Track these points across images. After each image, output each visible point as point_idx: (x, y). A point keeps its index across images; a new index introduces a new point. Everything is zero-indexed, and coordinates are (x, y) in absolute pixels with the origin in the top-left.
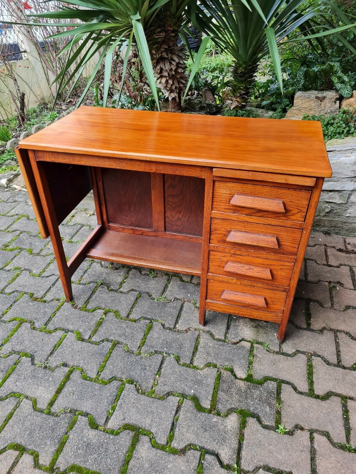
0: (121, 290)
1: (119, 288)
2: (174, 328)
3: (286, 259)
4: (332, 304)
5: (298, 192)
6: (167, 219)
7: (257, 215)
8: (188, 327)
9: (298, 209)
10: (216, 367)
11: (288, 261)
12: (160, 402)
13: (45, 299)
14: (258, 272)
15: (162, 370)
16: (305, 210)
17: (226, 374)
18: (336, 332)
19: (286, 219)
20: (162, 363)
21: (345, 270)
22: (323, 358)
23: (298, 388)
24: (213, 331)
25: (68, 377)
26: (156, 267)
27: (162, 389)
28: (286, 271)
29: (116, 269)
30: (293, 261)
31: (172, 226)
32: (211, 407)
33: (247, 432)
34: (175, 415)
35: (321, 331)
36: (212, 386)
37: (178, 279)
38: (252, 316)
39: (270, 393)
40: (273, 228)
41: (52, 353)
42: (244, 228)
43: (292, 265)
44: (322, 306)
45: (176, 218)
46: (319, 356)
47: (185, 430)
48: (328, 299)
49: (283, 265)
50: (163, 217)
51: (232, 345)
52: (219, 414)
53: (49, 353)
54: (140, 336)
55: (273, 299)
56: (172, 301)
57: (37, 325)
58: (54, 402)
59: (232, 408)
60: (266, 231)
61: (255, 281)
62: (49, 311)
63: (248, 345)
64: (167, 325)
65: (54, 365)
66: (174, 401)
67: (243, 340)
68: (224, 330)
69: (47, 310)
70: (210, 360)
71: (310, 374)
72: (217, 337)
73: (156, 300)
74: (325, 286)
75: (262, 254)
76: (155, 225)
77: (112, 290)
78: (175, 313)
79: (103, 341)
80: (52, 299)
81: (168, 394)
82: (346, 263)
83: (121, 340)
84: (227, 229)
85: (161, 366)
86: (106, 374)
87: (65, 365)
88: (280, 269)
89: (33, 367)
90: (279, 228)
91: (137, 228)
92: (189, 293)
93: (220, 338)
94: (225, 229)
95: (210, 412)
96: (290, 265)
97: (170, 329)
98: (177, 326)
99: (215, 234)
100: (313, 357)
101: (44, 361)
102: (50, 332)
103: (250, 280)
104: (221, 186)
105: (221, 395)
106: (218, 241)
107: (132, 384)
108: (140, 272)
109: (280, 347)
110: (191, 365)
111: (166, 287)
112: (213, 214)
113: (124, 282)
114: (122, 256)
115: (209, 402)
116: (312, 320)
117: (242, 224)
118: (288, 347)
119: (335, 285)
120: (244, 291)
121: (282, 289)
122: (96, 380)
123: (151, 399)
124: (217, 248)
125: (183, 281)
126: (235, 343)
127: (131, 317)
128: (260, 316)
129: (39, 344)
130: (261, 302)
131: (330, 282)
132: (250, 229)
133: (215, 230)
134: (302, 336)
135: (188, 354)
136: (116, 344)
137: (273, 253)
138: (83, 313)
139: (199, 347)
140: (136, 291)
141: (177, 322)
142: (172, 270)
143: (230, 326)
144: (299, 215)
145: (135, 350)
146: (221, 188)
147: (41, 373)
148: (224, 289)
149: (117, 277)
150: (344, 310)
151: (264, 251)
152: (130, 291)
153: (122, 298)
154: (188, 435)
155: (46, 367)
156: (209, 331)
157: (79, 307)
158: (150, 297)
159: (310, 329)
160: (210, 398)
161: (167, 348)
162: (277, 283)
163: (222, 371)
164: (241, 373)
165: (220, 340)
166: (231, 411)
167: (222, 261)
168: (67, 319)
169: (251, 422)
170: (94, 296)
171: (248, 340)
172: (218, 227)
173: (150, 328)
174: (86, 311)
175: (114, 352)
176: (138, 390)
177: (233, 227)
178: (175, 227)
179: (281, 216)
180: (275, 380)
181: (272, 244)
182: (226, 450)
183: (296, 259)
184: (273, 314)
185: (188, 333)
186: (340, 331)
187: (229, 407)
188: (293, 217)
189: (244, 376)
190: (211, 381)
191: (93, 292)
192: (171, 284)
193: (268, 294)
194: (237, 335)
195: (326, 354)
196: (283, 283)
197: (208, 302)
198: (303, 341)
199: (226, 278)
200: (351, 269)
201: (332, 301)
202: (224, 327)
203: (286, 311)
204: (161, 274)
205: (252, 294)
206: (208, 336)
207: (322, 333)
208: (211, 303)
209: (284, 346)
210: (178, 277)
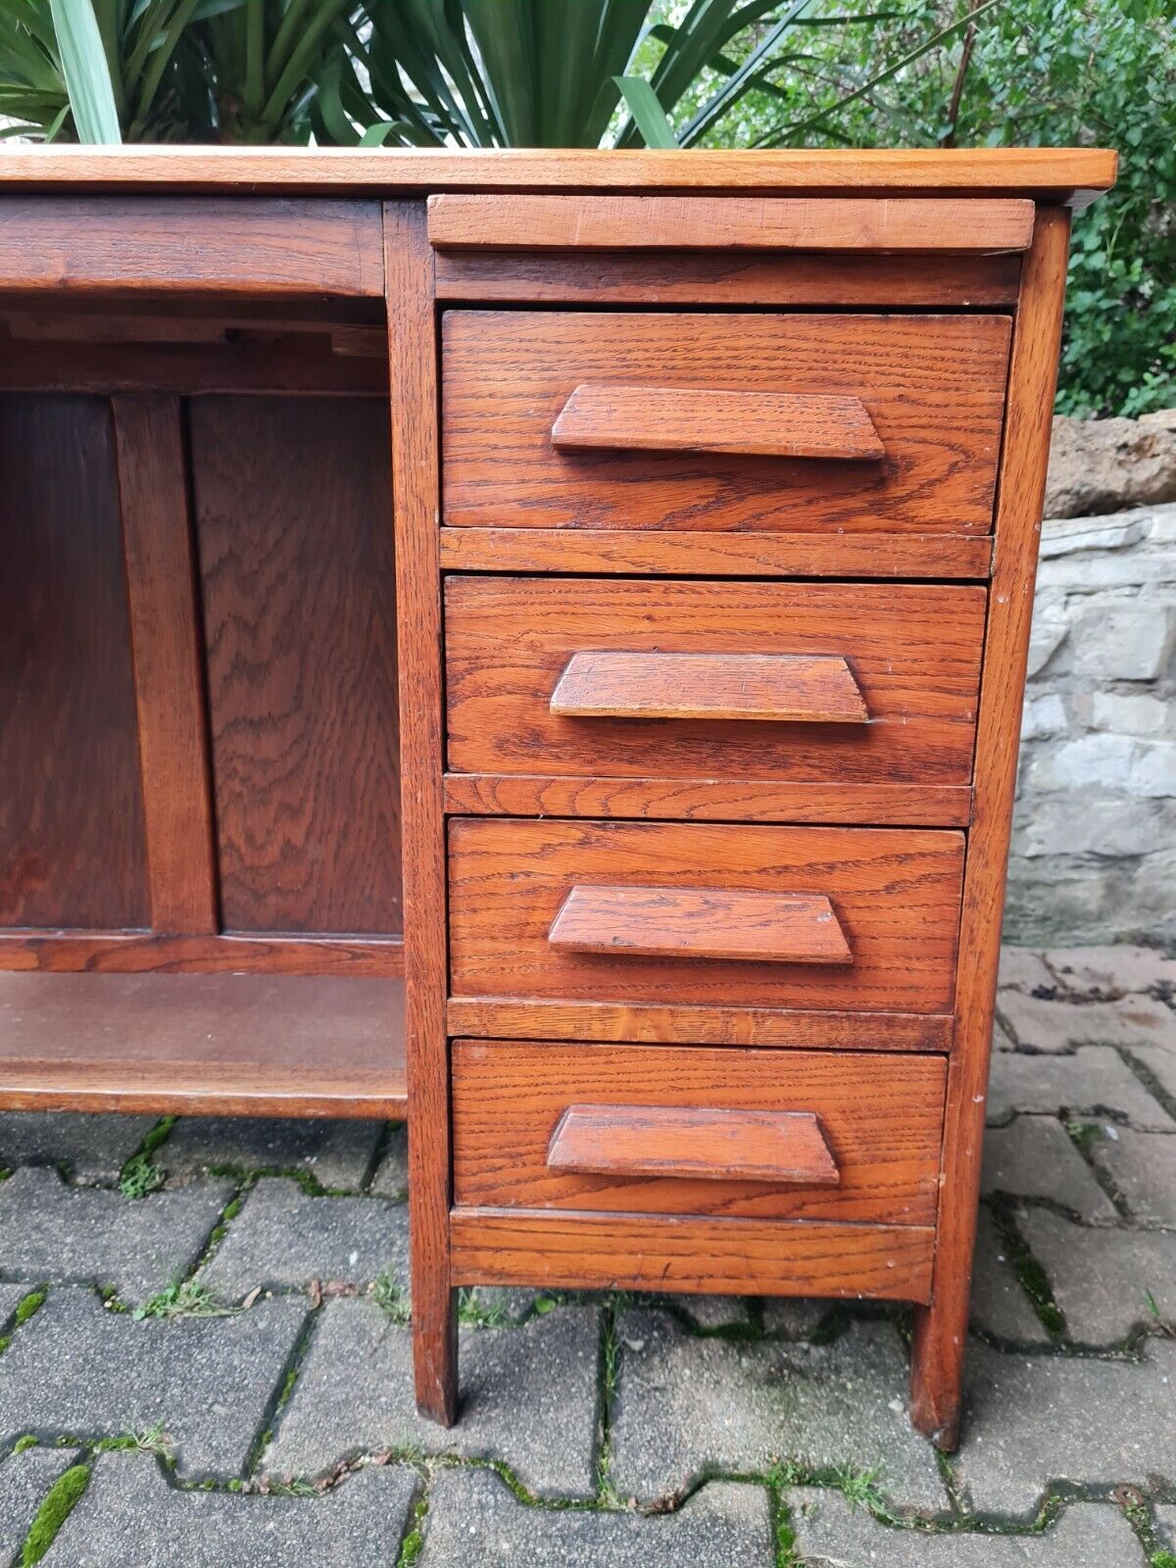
2: (247, 1471)
3: (915, 809)
4: (1121, 1206)
5: (937, 329)
6: (226, 863)
7: (718, 523)
8: (342, 1447)
9: (951, 447)
11: (930, 821)
14: (766, 924)
16: (989, 449)
19: (885, 523)
21: (1102, 1061)
24: (508, 1448)
26: (144, 1097)
28: (926, 892)
30: (956, 812)
31: (259, 897)
35: (1134, 1347)
37: (292, 1186)
38: (752, 1276)
40: (818, 599)
42: (645, 625)
43: (955, 845)
44: (1073, 1217)
45: (273, 852)
48: (1091, 1184)
49: (904, 858)
50: (206, 848)
51: (647, 1525)
55: (868, 1124)
56: (247, 1303)
60: (778, 625)
61: (748, 1003)
63: (746, 1503)
64: (196, 1461)
67: (710, 1474)
68: (582, 1432)
72: (539, 1482)
73: (138, 1314)
74: (1049, 1129)
75: (773, 793)
78: (260, 1370)
82: (1094, 1036)
84: (548, 648)
88: (889, 889)
90: (852, 592)
91: (60, 934)
92: (354, 1247)
93: (565, 1484)
94: (531, 646)
96: (942, 847)
97: (218, 1485)
98: (268, 1454)
99: (477, 692)
100: (1159, 1508)
103: (714, 1003)
104: (484, 345)
106: (501, 745)
108: (66, 1177)
109: (949, 1481)
111: (218, 1230)
112: (454, 544)
116: (1057, 1293)
117: (637, 598)
118: (995, 1473)
119: (1090, 1121)
120: (687, 1095)
121: (912, 1035)
124: (493, 789)
125: (320, 1192)
126: (665, 1503)
128: (799, 1267)
131: (1063, 1114)
132: (680, 625)
133: (475, 664)
134: (1047, 1394)
137: (833, 776)
140: (14, 1275)
141: (266, 1429)
142: (248, 1101)
143: (614, 1399)
144: (959, 488)
146: (489, 356)
148: (558, 1101)
151: (780, 773)
156: (486, 1455)
158: (105, 1299)
159: (1069, 1344)
162: (875, 998)
165: (563, 1502)
167: (534, 891)
171: (742, 1470)
172: (487, 638)
173: (69, 1502)
177: (583, 627)
178: (273, 900)
179: (861, 512)
181: (829, 697)
183: (972, 799)
184: (876, 1237)
185: (345, 1491)
188: (927, 510)
192: (247, 1213)
194: (666, 1450)
196: (916, 988)
197: (466, 1222)
198: (1062, 1419)
199: (565, 1014)
200: (1126, 1056)
201: (1111, 1191)
202: (577, 1415)
203: (951, 1201)
204: (197, 1171)
205: (737, 1105)
206: (478, 1490)
207: (1143, 1358)
208: (487, 1223)
209: (968, 1468)
210: (292, 1173)
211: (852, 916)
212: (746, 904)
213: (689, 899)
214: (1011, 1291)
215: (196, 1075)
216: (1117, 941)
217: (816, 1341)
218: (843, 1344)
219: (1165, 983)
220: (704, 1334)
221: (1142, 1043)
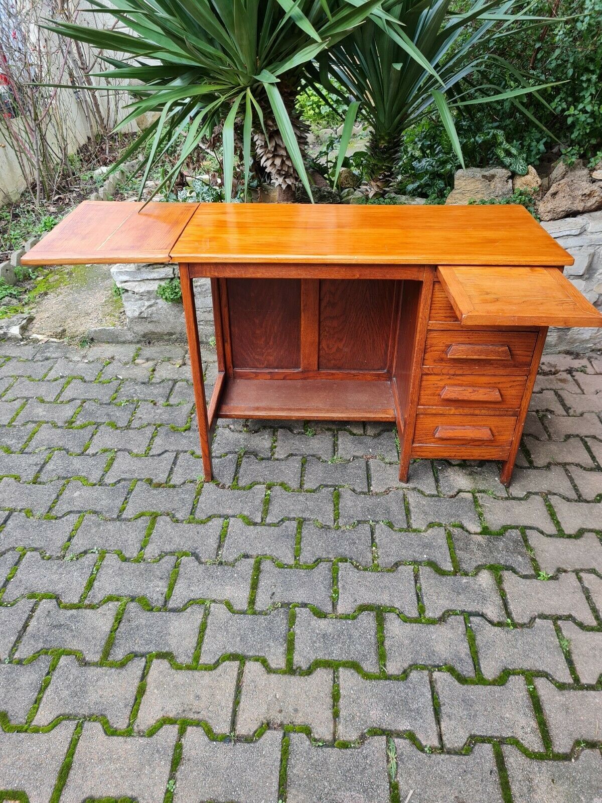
0: (276, 456)
1: (272, 455)
2: (369, 491)
3: (518, 373)
4: (549, 436)
6: (322, 353)
8: (386, 487)
10: (441, 526)
11: (520, 375)
12: (391, 574)
13: (172, 483)
14: (485, 394)
15: (377, 541)
17: (456, 531)
18: (564, 465)
20: (372, 533)
21: (550, 395)
22: (560, 495)
23: (545, 531)
24: (419, 487)
25: (257, 569)
27: (385, 560)
28: (518, 388)
29: (256, 432)
30: (526, 373)
31: (329, 361)
32: (454, 568)
33: (506, 586)
34: (416, 585)
35: (548, 467)
36: (446, 546)
37: (348, 433)
39: (515, 542)
40: (504, 335)
41: (220, 547)
42: (468, 339)
43: (525, 379)
44: (538, 439)
45: (334, 350)
46: (555, 494)
47: (435, 598)
48: (542, 430)
49: (514, 381)
50: (317, 349)
51: (450, 499)
52: (466, 574)
53: (216, 546)
54: (330, 507)
55: (500, 429)
56: (352, 460)
57: (179, 516)
58: (254, 599)
59: (479, 566)
62: (189, 498)
63: (469, 496)
64: (358, 490)
65: (231, 559)
66: (407, 571)
67: (460, 491)
68: (433, 484)
69: (183, 496)
70: (430, 519)
71: (553, 515)
72: (427, 492)
73: (330, 463)
74: (533, 416)
75: (490, 369)
76: (303, 363)
77: (263, 459)
78: (362, 473)
79: (282, 520)
80: (182, 481)
81: (397, 565)
82: (548, 387)
83: (306, 515)
84: (447, 343)
85: (372, 535)
86: (307, 556)
87: (246, 556)
88: (510, 387)
89: (202, 567)
90: (510, 334)
91: (276, 371)
92: (369, 447)
93: (432, 493)
94: (444, 343)
95: (455, 573)
96: (522, 379)
97: (364, 493)
98: (372, 488)
99: (431, 351)
100: (548, 496)
101: (214, 557)
102: (203, 522)
103: (472, 407)
105: (460, 554)
106: (435, 361)
107: (346, 561)
108: (291, 431)
109: (508, 492)
110: (409, 529)
111: (335, 445)
112: (431, 325)
113: (275, 447)
114: (271, 409)
115: (450, 564)
116: (532, 456)
117: (466, 334)
118: (517, 490)
119: (544, 413)
120: (463, 424)
121: (511, 413)
122: (297, 566)
123: (378, 574)
124: (432, 370)
125: (354, 435)
126: (452, 496)
127: (305, 487)
129: (196, 538)
130: (484, 434)
131: (537, 411)
133: (432, 346)
134: (529, 476)
135: (400, 517)
136: (301, 522)
137: (502, 366)
138: (237, 492)
139: (411, 508)
140: (296, 455)
141: (369, 485)
143: (438, 478)
145: (331, 524)
147: (219, 571)
148: (438, 425)
149: (263, 442)
150: (565, 441)
152: (289, 456)
153: (283, 466)
154: (441, 602)
155: (221, 563)
156: (415, 488)
157: (227, 486)
158: (319, 459)
159: (534, 467)
160: (449, 559)
161: (371, 515)
162: (506, 406)
163: (451, 529)
164: (474, 527)
165: (433, 496)
166: (479, 569)
167: (438, 387)
168: (219, 504)
169: (507, 574)
170: (241, 471)
171: (466, 490)
172: (435, 341)
173: (338, 496)
174: (239, 489)
175: (305, 532)
176: (357, 567)
177: (455, 339)
178: (333, 362)
180: (516, 527)
181: (503, 355)
182: (491, 609)
183: (529, 370)
184: (498, 449)
185: (390, 494)
186: (569, 464)
187: (475, 564)
189: (479, 530)
190: (442, 541)
191: (238, 466)
192: (340, 440)
193: (494, 422)
194: (451, 487)
195: (561, 490)
196: (513, 405)
197: (415, 447)
198: (531, 481)
199: (441, 409)
200: (556, 393)
201: (547, 432)
202: (431, 481)
203: (515, 442)
204: (321, 430)
205: (474, 426)
206: (416, 494)
207: (550, 469)
208: (420, 447)
209: (511, 490)
210: (345, 430)
211: (502, 392)
212: (482, 391)
213: (470, 389)
214: (522, 456)
215: (333, 411)
216: (560, 353)
217: (478, 467)
218: (484, 467)
219: (572, 368)
220: (454, 466)
221: (561, 389)
